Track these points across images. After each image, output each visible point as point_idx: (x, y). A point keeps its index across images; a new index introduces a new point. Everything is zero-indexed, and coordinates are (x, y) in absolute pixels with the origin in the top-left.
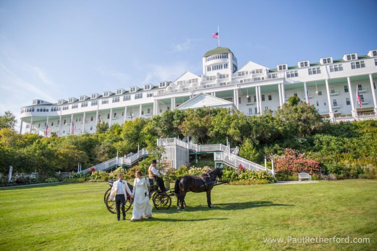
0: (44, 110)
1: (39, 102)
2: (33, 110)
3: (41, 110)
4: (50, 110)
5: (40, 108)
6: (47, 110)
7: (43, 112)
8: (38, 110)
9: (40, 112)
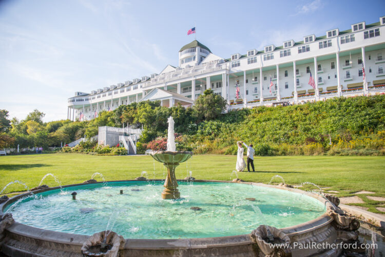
0: (81, 100)
1: (78, 93)
2: (74, 101)
3: (79, 100)
4: (85, 100)
5: (78, 99)
6: (83, 100)
7: (80, 102)
8: (77, 100)
9: (78, 102)
